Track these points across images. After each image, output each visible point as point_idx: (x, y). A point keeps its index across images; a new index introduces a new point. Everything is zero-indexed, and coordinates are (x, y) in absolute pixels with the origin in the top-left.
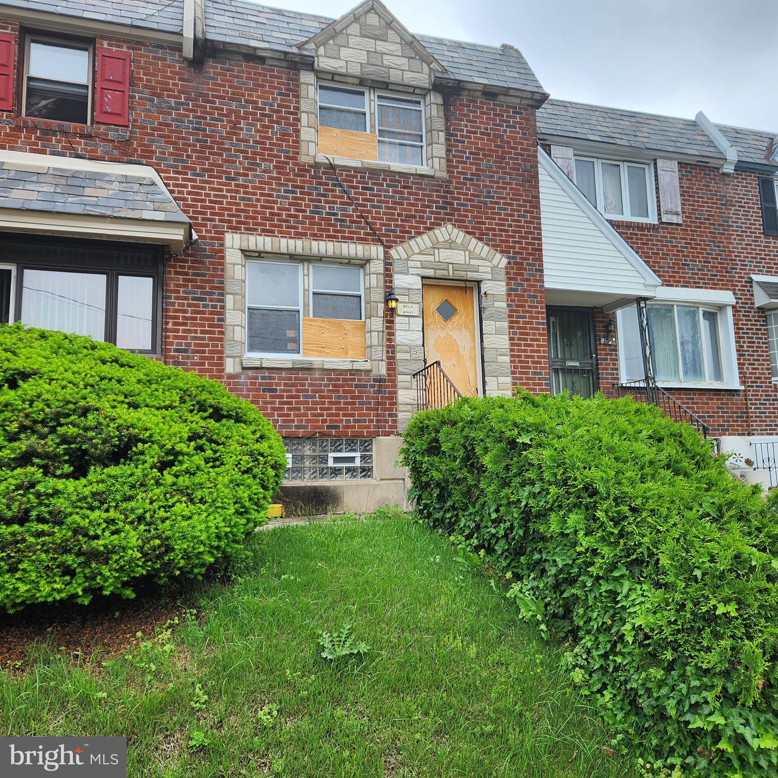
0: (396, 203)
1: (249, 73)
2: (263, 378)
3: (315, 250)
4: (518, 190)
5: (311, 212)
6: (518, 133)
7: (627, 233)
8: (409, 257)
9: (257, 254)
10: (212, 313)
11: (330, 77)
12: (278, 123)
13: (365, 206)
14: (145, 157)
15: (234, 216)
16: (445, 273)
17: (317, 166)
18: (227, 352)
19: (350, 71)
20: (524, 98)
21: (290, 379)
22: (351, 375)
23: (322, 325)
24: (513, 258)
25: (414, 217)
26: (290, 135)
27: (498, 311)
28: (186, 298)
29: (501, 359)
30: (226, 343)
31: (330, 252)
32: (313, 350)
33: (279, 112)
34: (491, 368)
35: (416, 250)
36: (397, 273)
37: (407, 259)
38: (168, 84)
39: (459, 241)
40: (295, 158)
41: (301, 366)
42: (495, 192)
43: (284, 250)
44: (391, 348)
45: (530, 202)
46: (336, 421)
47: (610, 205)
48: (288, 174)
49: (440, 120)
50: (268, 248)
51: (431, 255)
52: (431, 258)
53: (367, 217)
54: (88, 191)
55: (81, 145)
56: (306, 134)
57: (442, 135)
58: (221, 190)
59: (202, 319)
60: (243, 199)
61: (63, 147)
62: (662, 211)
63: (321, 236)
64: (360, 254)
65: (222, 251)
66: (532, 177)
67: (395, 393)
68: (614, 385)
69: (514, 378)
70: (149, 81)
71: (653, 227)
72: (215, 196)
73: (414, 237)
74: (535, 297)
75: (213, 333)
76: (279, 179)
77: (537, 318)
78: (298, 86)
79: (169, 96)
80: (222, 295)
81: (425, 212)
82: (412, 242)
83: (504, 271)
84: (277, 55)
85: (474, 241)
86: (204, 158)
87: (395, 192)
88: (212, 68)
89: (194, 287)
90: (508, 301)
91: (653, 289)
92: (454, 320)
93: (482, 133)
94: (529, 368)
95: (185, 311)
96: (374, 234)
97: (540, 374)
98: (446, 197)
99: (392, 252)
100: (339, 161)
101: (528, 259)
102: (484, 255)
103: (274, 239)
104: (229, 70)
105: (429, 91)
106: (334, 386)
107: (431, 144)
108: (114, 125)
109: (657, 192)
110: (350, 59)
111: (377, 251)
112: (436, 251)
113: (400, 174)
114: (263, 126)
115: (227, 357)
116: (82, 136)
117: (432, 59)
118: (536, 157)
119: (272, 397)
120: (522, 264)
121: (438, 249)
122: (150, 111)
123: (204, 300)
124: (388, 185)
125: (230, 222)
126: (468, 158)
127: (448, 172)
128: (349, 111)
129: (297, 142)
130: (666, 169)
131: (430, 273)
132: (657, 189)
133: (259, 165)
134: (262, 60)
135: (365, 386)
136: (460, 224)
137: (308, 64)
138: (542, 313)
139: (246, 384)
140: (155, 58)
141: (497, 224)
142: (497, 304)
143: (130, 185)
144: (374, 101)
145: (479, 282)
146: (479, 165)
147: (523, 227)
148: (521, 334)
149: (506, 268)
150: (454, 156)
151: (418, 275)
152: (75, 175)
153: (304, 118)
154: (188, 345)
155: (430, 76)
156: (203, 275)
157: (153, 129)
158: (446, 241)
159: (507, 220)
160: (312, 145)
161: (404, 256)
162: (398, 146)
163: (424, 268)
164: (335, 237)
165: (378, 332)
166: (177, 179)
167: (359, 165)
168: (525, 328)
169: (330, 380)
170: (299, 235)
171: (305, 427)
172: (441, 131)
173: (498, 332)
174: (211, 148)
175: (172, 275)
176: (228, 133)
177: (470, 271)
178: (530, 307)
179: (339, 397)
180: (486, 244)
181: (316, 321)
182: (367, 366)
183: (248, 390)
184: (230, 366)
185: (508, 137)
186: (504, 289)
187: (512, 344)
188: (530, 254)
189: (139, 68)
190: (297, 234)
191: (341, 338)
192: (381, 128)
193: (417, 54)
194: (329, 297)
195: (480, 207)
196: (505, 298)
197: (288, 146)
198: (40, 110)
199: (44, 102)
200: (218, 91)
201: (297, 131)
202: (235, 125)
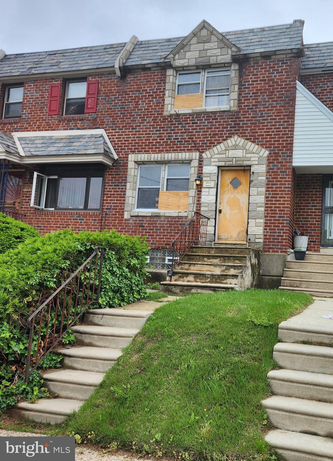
0: (208, 128)
1: (145, 76)
2: (139, 221)
3: (166, 158)
4: (280, 109)
5: (167, 139)
6: (284, 75)
8: (212, 156)
9: (142, 163)
10: (121, 191)
11: (181, 69)
12: (156, 98)
13: (193, 132)
14: (101, 125)
15: (133, 146)
16: (231, 163)
17: (171, 116)
18: (125, 209)
19: (190, 64)
20: (288, 54)
21: (150, 221)
22: (178, 219)
23: (169, 194)
24: (273, 150)
25: (217, 134)
26: (160, 103)
27: (260, 182)
28: (112, 186)
29: (259, 209)
30: (125, 205)
31: (173, 158)
32: (163, 207)
33: (156, 92)
34: (252, 214)
35: (216, 152)
36: (205, 166)
37: (211, 158)
38: (112, 90)
39: (241, 144)
40: (162, 114)
41: (155, 215)
42: (266, 113)
43: (152, 160)
44: (199, 205)
45: (288, 115)
46: (170, 242)
48: (158, 122)
49: (236, 78)
50: (146, 160)
51: (224, 154)
52: (224, 156)
53: (193, 138)
54: (75, 144)
55: (79, 124)
56: (168, 100)
57: (237, 87)
58: (129, 135)
59: (117, 194)
60: (137, 137)
61: (74, 126)
63: (170, 150)
64: (187, 158)
65: (127, 163)
66: (291, 100)
67: (199, 228)
69: (266, 220)
70: (105, 90)
72: (127, 138)
73: (216, 145)
74: (284, 172)
75: (121, 200)
76: (153, 125)
77: (285, 184)
78: (165, 77)
79: (112, 95)
80: (126, 183)
81: (223, 131)
82: (215, 149)
83: (266, 159)
84: (154, 65)
85: (250, 143)
86: (123, 121)
87: (208, 123)
88: (130, 78)
89: (115, 180)
90: (267, 176)
92: (239, 188)
93: (261, 81)
94: (277, 214)
96: (196, 146)
97: (284, 217)
98: (236, 121)
99: (204, 155)
100: (181, 112)
101: (283, 150)
102: (254, 151)
103: (149, 154)
104: (136, 77)
105: (231, 63)
108: (91, 113)
110: (190, 57)
111: (195, 155)
112: (227, 151)
113: (212, 112)
114: (149, 101)
115: (125, 211)
116: (80, 120)
117: (232, 46)
118: (295, 87)
119: (142, 229)
120: (278, 153)
121: (228, 150)
122: (104, 104)
123: (118, 186)
124: (205, 120)
125: (131, 149)
126: (251, 97)
127: (239, 106)
128: (192, 84)
129: (163, 106)
131: (222, 164)
133: (145, 120)
134: (149, 69)
135: (184, 224)
136: (243, 135)
137: (169, 66)
138: (289, 181)
139: (132, 223)
140: (108, 79)
141: (265, 132)
142: (260, 178)
143: (91, 139)
144: (204, 76)
145: (250, 166)
146: (257, 99)
147: (281, 131)
148: (273, 194)
149: (268, 157)
150: (243, 97)
151: (216, 165)
152: (74, 137)
153: (167, 93)
154: (111, 206)
155: (231, 55)
156: (119, 175)
157: (105, 112)
158: (233, 146)
159: (272, 129)
160: (170, 106)
161: (209, 156)
162: (217, 97)
163: (219, 161)
164: (177, 150)
165: (193, 197)
166: (112, 133)
167: (191, 112)
168: (277, 191)
169: (168, 221)
170: (160, 151)
171: (155, 244)
172: (236, 84)
173: (258, 194)
174: (127, 116)
175: (107, 176)
176: (134, 107)
177: (245, 161)
178: (281, 178)
179: (172, 230)
180: (257, 144)
181: (166, 193)
182: (186, 214)
183: (133, 226)
184: (126, 216)
185: (278, 79)
186: (265, 169)
187: (267, 201)
188: (284, 147)
189: (101, 85)
190: (159, 151)
191: (177, 200)
192: (207, 89)
193: (225, 45)
194: (174, 180)
195: (256, 123)
196: (265, 174)
197: (159, 109)
198: (72, 111)
199: (73, 108)
200: (131, 88)
201: (164, 100)
202: (137, 103)
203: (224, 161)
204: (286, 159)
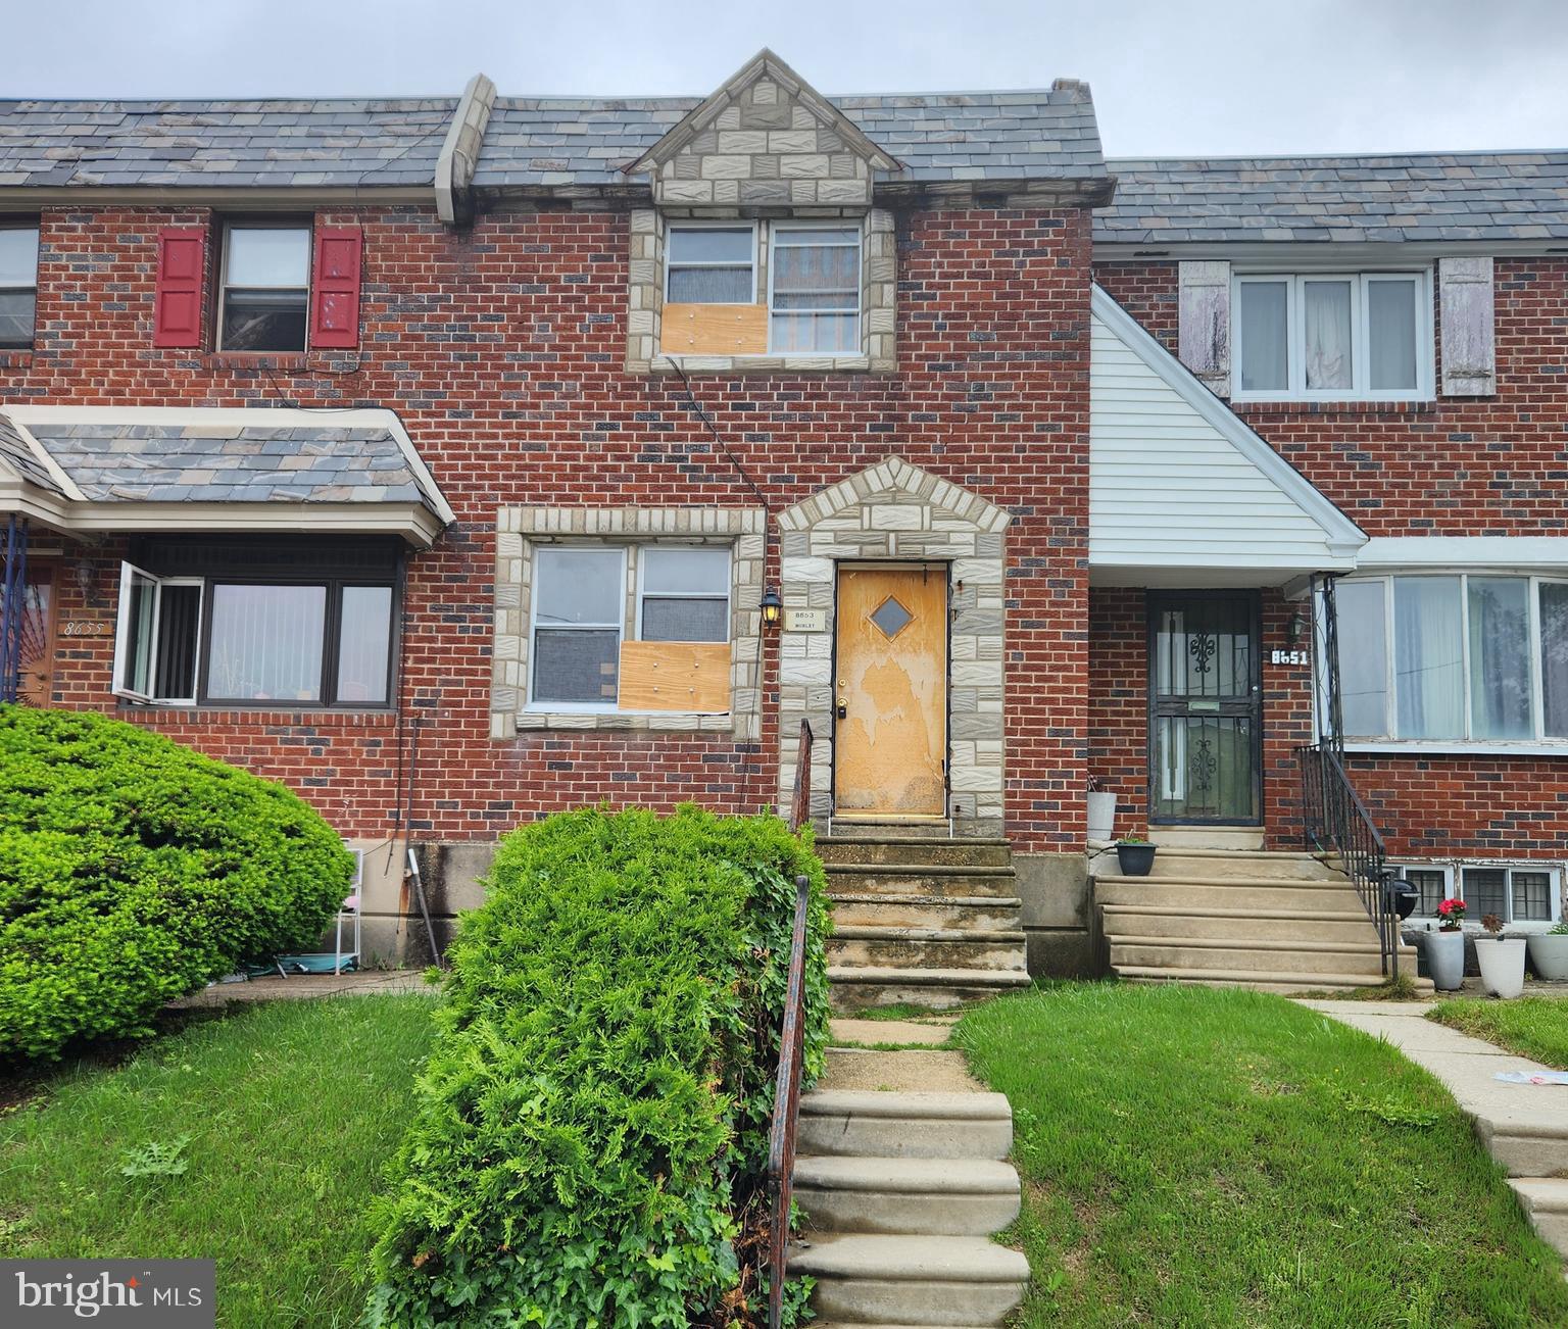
0: (794, 427)
1: (546, 229)
2: (551, 746)
3: (643, 526)
4: (1042, 376)
5: (642, 458)
6: (1049, 263)
7: (1353, 428)
8: (812, 524)
9: (549, 539)
10: (473, 641)
11: (685, 213)
12: (592, 309)
13: (737, 438)
14: (381, 395)
15: (513, 477)
16: (881, 549)
17: (654, 376)
18: (494, 704)
19: (719, 198)
20: (1062, 193)
21: (594, 747)
22: (698, 738)
23: (656, 653)
24: (1024, 511)
25: (828, 449)
26: (611, 328)
27: (984, 617)
28: (435, 619)
29: (984, 706)
30: (494, 689)
31: (670, 528)
32: (637, 698)
33: (594, 289)
34: (962, 724)
35: (827, 510)
36: (790, 556)
37: (809, 529)
38: (419, 269)
39: (912, 487)
40: (618, 368)
41: (611, 725)
42: (993, 387)
43: (591, 529)
44: (771, 691)
45: (1068, 397)
48: (605, 396)
49: (887, 261)
50: (566, 528)
51: (855, 518)
52: (855, 524)
53: (739, 459)
54: (287, 462)
55: (291, 387)
56: (638, 321)
57: (889, 291)
58: (495, 436)
59: (458, 651)
60: (529, 447)
61: (268, 394)
62: (1444, 372)
63: (657, 498)
64: (722, 526)
65: (492, 538)
66: (1076, 347)
67: (776, 770)
68: (1296, 748)
69: (1010, 743)
70: (390, 269)
71: (1421, 410)
72: (486, 447)
73: (825, 487)
74: (1065, 584)
75: (474, 672)
76: (589, 406)
77: (1069, 625)
78: (627, 239)
79: (420, 289)
80: (490, 610)
81: (848, 439)
82: (821, 498)
83: (1000, 540)
84: (586, 193)
85: (943, 485)
86: (470, 386)
87: (793, 407)
88: (488, 230)
89: (448, 599)
90: (1007, 595)
91: (1350, 553)
92: (905, 634)
93: (972, 275)
94: (1045, 722)
95: (433, 640)
96: (751, 488)
97: (1069, 733)
98: (891, 407)
99: (783, 519)
100: (693, 364)
101: (1056, 511)
102: (961, 509)
103: (576, 510)
104: (513, 230)
105: (868, 209)
106: (668, 758)
107: (868, 310)
108: (337, 348)
109: (1437, 333)
110: (718, 176)
111: (753, 518)
112: (866, 510)
113: (807, 374)
114: (566, 319)
115: (494, 712)
116: (293, 373)
117: (872, 149)
118: (1087, 306)
119: (564, 777)
120: (1042, 521)
121: (870, 505)
122: (389, 318)
123: (461, 619)
124: (781, 397)
125: (506, 487)
126: (940, 327)
127: (899, 358)
128: (722, 269)
129: (622, 338)
130: (1461, 278)
131: (851, 551)
132: (1437, 323)
133: (557, 387)
134: (566, 203)
135: (721, 759)
136: (917, 456)
137: (644, 199)
138: (1081, 615)
139: (521, 756)
140: (400, 229)
141: (993, 449)
142: (983, 603)
143: (350, 444)
144: (767, 243)
145: (949, 562)
146: (963, 337)
147: (1049, 449)
148: (1030, 657)
149: (1008, 532)
150: (913, 327)
151: (828, 557)
152: (276, 436)
153: (635, 294)
154: (436, 693)
155: (868, 182)
156: (463, 579)
157: (395, 348)
158: (887, 490)
159: (1016, 438)
160: (647, 341)
161: (803, 523)
162: (813, 319)
163: (840, 543)
164: (681, 499)
165: (749, 663)
166: (427, 425)
167: (728, 366)
168: (1042, 646)
169: (660, 748)
170: (619, 501)
172: (888, 282)
173: (981, 656)
174: (482, 367)
175: (416, 583)
176: (509, 338)
177: (931, 543)
178: (1053, 604)
179: (676, 778)
180: (969, 489)
181: (645, 647)
182: (726, 724)
183: (526, 766)
184: (499, 728)
185: (1028, 274)
186: (1000, 572)
187: (1011, 678)
188: (1061, 501)
189: (374, 249)
190: (615, 498)
191: (687, 675)
192: (778, 291)
193: (845, 143)
194: (671, 603)
195: (961, 419)
196: (1000, 590)
197: (607, 348)
198: (245, 336)
199: (251, 323)
200: (495, 269)
201: (623, 319)
202: (521, 323)
203: (856, 543)
204: (1069, 543)
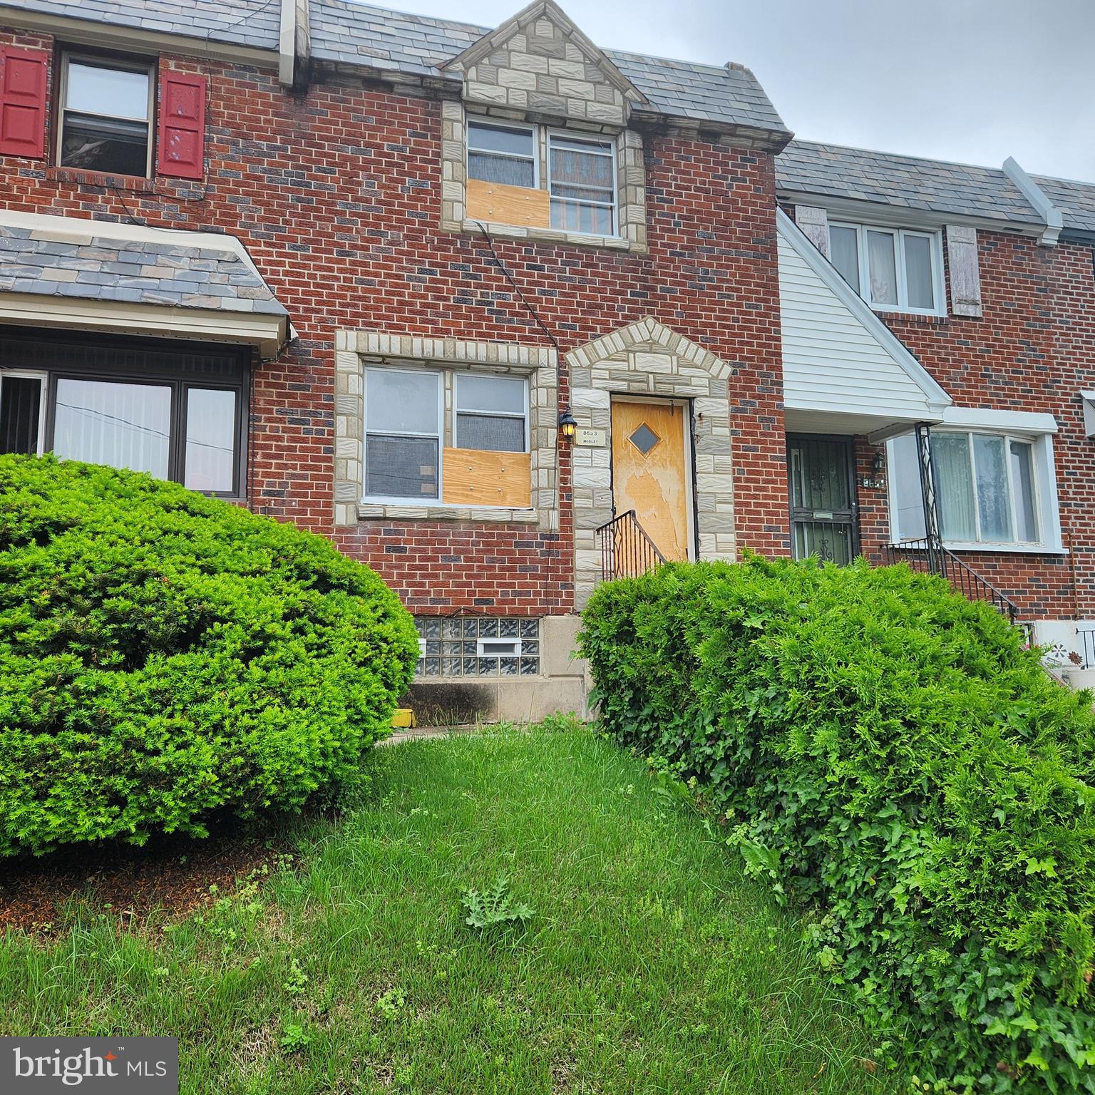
0: (575, 287)
1: (371, 105)
2: (387, 532)
3: (461, 355)
4: (747, 268)
5: (456, 300)
6: (748, 188)
7: (903, 330)
8: (592, 363)
9: (380, 359)
10: (317, 441)
11: (483, 110)
12: (412, 175)
13: (532, 291)
14: (226, 223)
15: (348, 305)
16: (644, 386)
17: (464, 235)
18: (338, 496)
19: (512, 102)
20: (758, 139)
21: (425, 533)
22: (510, 528)
23: (470, 459)
24: (741, 365)
25: (601, 307)
26: (427, 192)
27: (719, 441)
28: (281, 421)
29: (721, 508)
30: (336, 483)
31: (482, 357)
32: (457, 494)
33: (412, 159)
34: (706, 521)
35: (603, 354)
36: (576, 386)
37: (590, 367)
38: (258, 120)
39: (663, 341)
40: (434, 225)
41: (439, 516)
42: (715, 273)
43: (417, 354)
44: (566, 491)
45: (764, 286)
46: (489, 593)
47: (878, 290)
48: (425, 247)
49: (638, 170)
50: (396, 351)
51: (624, 361)
52: (624, 365)
53: (534, 308)
54: (146, 271)
55: (138, 207)
56: (450, 190)
57: (641, 192)
58: (331, 269)
59: (302, 450)
60: (361, 282)
61: (113, 210)
62: (953, 299)
63: (470, 333)
64: (524, 359)
65: (331, 355)
66: (769, 251)
67: (571, 554)
68: (881, 546)
69: (739, 535)
70: (232, 116)
71: (941, 323)
72: (323, 277)
73: (600, 336)
74: (771, 420)
75: (318, 468)
76: (410, 254)
77: (774, 450)
78: (439, 123)
79: (260, 138)
80: (331, 415)
81: (615, 300)
82: (598, 343)
83: (726, 384)
84: (409, 80)
85: (685, 341)
86: (307, 224)
87: (574, 272)
88: (320, 97)
89: (292, 404)
90: (731, 426)
91: (940, 410)
92: (655, 453)
93: (697, 189)
94: (761, 521)
95: (279, 439)
96: (544, 332)
97: (777, 529)
98: (645, 280)
99: (569, 357)
100: (495, 229)
101: (762, 367)
102: (698, 360)
103: (404, 337)
104: (344, 101)
105: (623, 129)
106: (485, 544)
107: (626, 205)
108: (183, 178)
109: (947, 273)
110: (512, 85)
111: (547, 355)
112: (631, 355)
113: (581, 246)
114: (390, 180)
115: (338, 502)
116: (139, 194)
117: (628, 85)
118: (774, 222)
119: (399, 559)
120: (752, 374)
121: (634, 352)
122: (233, 158)
123: (305, 422)
124: (564, 263)
125: (342, 313)
126: (677, 224)
127: (649, 244)
128: (510, 159)
129: (437, 201)
130: (960, 240)
131: (622, 386)
132: (947, 267)
133: (383, 234)
134: (389, 86)
135: (529, 545)
136: (665, 317)
137: (453, 92)
138: (780, 443)
139: (363, 540)
140: (240, 84)
141: (717, 318)
142: (716, 430)
143: (204, 262)
144: (545, 143)
145: (691, 400)
146: (693, 233)
147: (754, 322)
148: (750, 472)
149: (730, 380)
150: (658, 221)
151: (605, 389)
152: (129, 248)
153: (447, 167)
154: (283, 485)
155: (624, 109)
156: (305, 388)
157: (237, 184)
158: (645, 342)
159: (732, 312)
160: (458, 206)
161: (586, 362)
162: (578, 208)
163: (613, 379)
164: (490, 335)
165: (549, 469)
166: (270, 254)
167: (521, 234)
168: (756, 465)
169: (479, 535)
170: (439, 333)
171: (444, 601)
172: (640, 186)
173: (716, 471)
174: (318, 210)
175: (263, 389)
176: (341, 189)
177: (679, 384)
178: (763, 434)
179: (493, 560)
180: (702, 345)
181: (462, 453)
182: (532, 517)
183: (366, 549)
184: (342, 516)
185: (735, 194)
186: (727, 409)
187: (737, 488)
188: (764, 360)
189: (219, 98)
190: (436, 331)
191: (496, 477)
192: (554, 182)
193: (606, 78)
194: (480, 419)
195: (693, 294)
196: (728, 422)
197: (424, 208)
198: (81, 157)
199: (87, 147)
200: (327, 130)
201: (438, 187)
202: (351, 178)
203: (625, 380)
204: (771, 390)
